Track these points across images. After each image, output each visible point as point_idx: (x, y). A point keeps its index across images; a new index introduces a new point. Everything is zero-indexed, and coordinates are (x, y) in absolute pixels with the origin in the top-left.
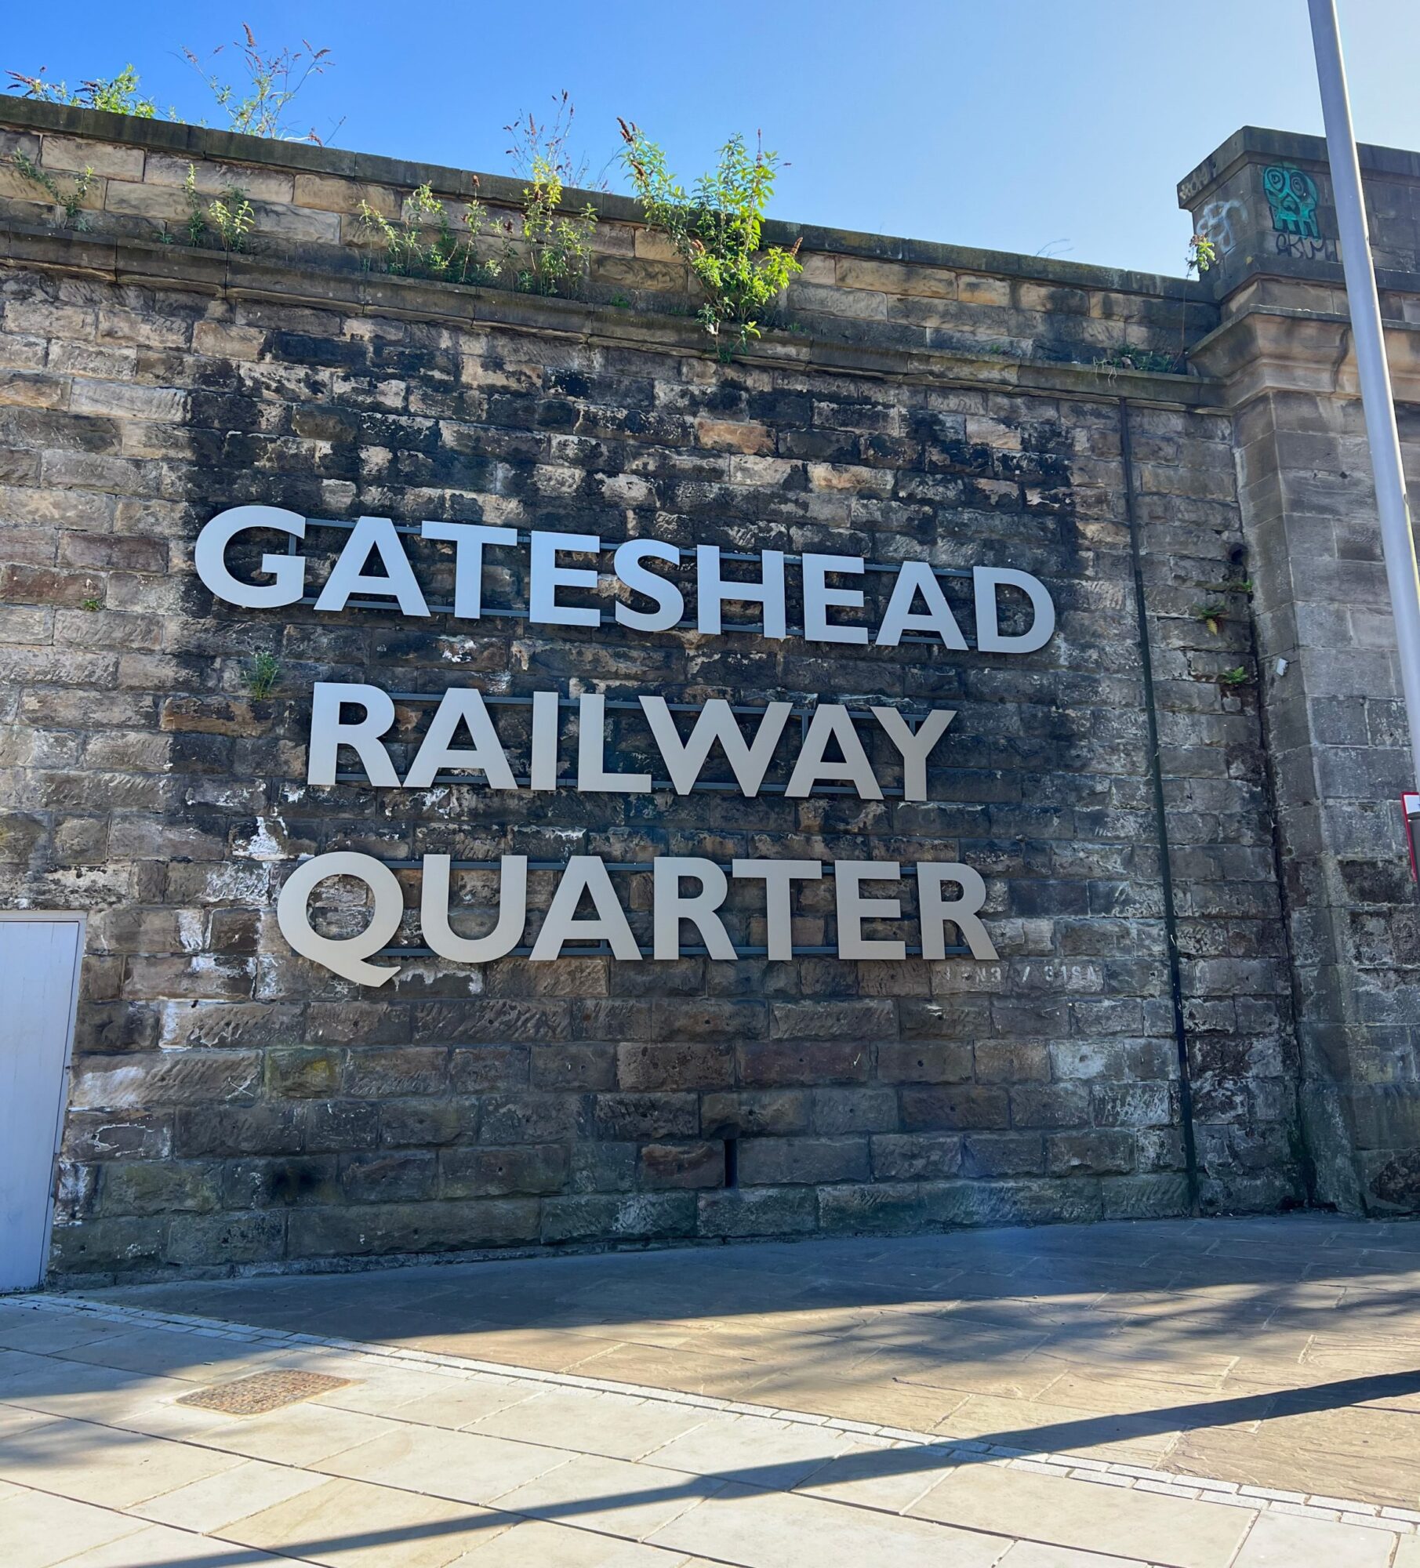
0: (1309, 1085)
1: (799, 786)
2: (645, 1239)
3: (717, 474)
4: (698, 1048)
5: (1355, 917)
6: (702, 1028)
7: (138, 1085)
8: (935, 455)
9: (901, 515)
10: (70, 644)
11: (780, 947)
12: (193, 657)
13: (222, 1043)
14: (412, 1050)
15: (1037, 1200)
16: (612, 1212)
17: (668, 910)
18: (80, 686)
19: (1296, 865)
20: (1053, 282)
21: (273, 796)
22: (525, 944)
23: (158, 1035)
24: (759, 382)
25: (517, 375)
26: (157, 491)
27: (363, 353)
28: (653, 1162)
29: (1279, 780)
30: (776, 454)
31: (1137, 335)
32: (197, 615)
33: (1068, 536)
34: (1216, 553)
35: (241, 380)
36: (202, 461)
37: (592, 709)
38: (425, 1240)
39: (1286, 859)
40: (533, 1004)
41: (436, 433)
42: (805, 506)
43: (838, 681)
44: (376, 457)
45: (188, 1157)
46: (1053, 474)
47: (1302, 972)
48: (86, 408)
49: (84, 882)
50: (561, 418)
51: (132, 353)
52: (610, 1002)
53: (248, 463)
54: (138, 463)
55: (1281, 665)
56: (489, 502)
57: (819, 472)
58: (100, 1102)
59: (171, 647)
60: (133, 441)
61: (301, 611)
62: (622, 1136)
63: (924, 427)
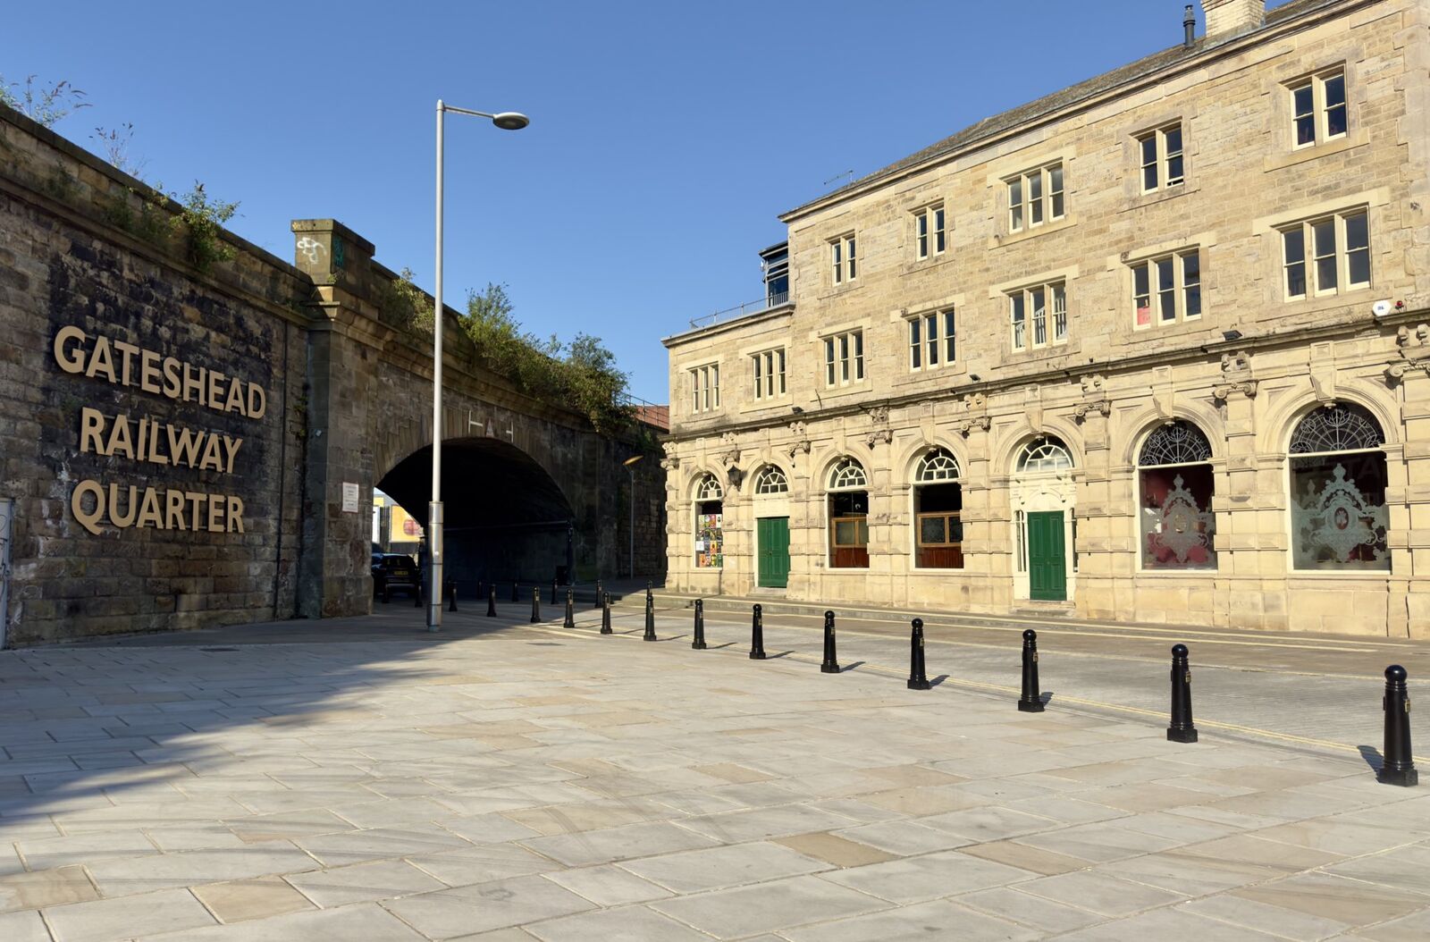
0: (302, 578)
1: (203, 466)
2: (156, 630)
3: (187, 331)
4: (170, 562)
5: (330, 522)
6: (172, 555)
7: (35, 570)
8: (241, 334)
9: (232, 357)
10: (13, 380)
11: (195, 527)
12: (46, 390)
13: (55, 556)
14: (102, 560)
15: (242, 616)
16: (149, 621)
17: (171, 509)
18: (14, 399)
19: (311, 504)
20: (275, 266)
21: (68, 453)
22: (136, 521)
23: (38, 552)
24: (199, 292)
25: (137, 275)
26: (40, 314)
27: (95, 257)
28: (160, 603)
29: (309, 473)
30: (202, 325)
31: (290, 293)
32: (47, 372)
33: (268, 373)
34: (300, 385)
35: (63, 263)
36: (52, 300)
37: (155, 426)
38: (105, 631)
39: (306, 501)
40: (131, 543)
41: (116, 299)
42: (208, 349)
43: (212, 423)
44: (100, 307)
45: (48, 599)
46: (267, 347)
47: (307, 541)
48: (20, 269)
49: (15, 486)
50: (148, 299)
51: (30, 242)
52: (152, 544)
53: (65, 304)
54: (35, 299)
55: (319, 433)
56: (129, 332)
57: (213, 334)
58: (25, 576)
59: (41, 385)
60: (34, 287)
61: (82, 375)
62: (152, 594)
63: (239, 321)
